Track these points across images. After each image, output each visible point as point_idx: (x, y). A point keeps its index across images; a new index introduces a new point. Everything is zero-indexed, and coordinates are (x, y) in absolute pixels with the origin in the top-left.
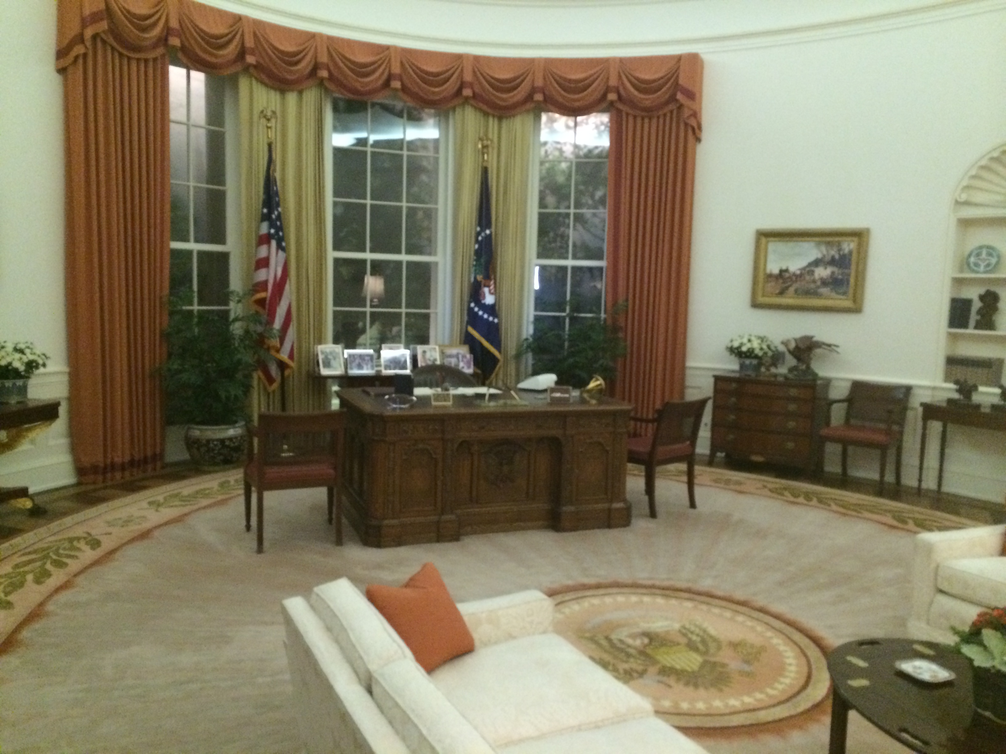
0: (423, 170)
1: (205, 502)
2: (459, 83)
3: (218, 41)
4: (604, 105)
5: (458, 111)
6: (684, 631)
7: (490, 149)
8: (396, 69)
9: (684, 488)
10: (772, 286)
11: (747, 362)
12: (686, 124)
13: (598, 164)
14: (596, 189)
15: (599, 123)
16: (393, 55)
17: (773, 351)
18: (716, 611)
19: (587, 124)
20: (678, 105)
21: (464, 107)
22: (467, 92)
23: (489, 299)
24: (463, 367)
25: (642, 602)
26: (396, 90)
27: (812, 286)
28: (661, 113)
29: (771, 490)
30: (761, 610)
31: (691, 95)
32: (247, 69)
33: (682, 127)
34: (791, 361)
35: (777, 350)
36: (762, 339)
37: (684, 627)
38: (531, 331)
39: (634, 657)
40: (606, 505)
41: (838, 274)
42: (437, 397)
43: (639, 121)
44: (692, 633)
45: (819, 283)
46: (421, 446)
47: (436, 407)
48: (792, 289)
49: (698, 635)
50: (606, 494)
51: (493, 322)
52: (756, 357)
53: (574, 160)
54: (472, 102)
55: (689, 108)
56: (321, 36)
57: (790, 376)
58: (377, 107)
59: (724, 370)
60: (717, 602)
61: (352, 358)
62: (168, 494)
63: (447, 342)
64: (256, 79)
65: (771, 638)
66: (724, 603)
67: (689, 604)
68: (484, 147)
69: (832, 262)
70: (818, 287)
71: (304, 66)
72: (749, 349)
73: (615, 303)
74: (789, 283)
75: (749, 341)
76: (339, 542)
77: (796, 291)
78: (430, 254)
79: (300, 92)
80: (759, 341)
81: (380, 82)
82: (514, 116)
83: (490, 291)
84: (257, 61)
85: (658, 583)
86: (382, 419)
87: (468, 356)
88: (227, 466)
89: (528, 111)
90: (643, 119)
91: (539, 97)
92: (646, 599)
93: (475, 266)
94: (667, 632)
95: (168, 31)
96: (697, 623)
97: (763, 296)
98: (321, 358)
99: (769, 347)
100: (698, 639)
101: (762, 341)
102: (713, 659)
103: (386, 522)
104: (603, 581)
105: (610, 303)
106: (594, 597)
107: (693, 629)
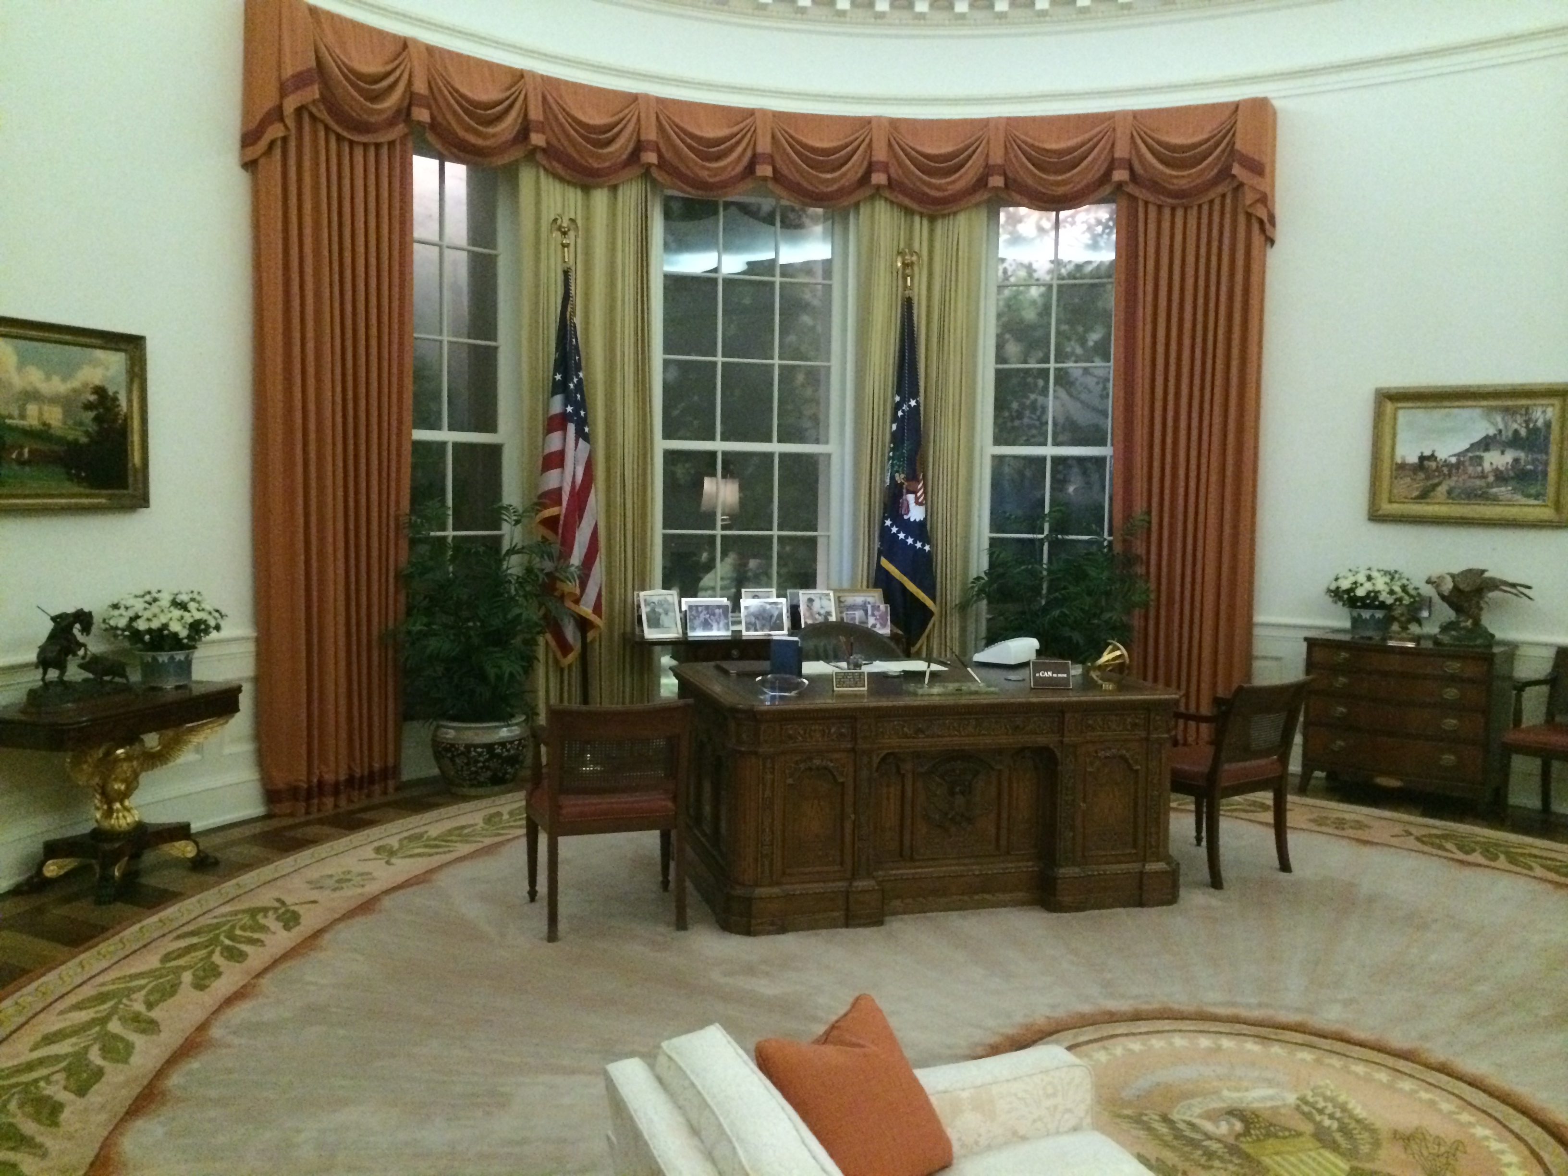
0: (805, 307)
1: (464, 849)
2: (866, 163)
3: (489, 112)
4: (1107, 190)
5: (864, 210)
6: (1306, 1109)
7: (916, 268)
8: (764, 146)
9: (1270, 835)
10: (1406, 486)
11: (1366, 614)
12: (1249, 215)
13: (1093, 285)
14: (1088, 329)
15: (1093, 221)
16: (759, 123)
17: (1411, 596)
18: (1360, 1069)
19: (1073, 223)
20: (1235, 184)
21: (873, 204)
22: (879, 178)
23: (916, 513)
24: (874, 626)
25: (1219, 1049)
26: (765, 179)
27: (1478, 482)
28: (1205, 199)
29: (1418, 839)
30: (1443, 1069)
31: (1258, 168)
32: (531, 155)
33: (1242, 219)
34: (1445, 613)
35: (1419, 595)
36: (1392, 575)
37: (1303, 1100)
38: (985, 565)
39: (1221, 1159)
40: (1135, 867)
41: (1527, 463)
42: (842, 679)
43: (1167, 212)
44: (1321, 1111)
45: (1491, 479)
46: (817, 762)
47: (841, 696)
48: (1442, 489)
49: (1331, 1117)
50: (1135, 846)
51: (922, 549)
52: (1382, 606)
53: (1055, 283)
54: (887, 194)
55: (1253, 188)
56: (646, 97)
57: (1446, 639)
58: (733, 210)
59: (1324, 628)
60: (1357, 1051)
61: (694, 613)
62: (406, 834)
63: (846, 585)
64: (545, 169)
65: (1471, 1125)
66: (1374, 1055)
67: (1306, 1055)
68: (905, 265)
69: (1515, 442)
70: (1490, 486)
71: (621, 146)
72: (1369, 593)
73: (1128, 516)
74: (1436, 481)
75: (1369, 578)
76: (681, 924)
77: (1449, 492)
78: (817, 441)
79: (614, 188)
80: (1387, 579)
81: (739, 168)
82: (955, 214)
83: (917, 499)
84: (548, 143)
85: (1243, 1013)
86: (754, 716)
87: (882, 607)
88: (496, 788)
89: (977, 205)
90: (1173, 209)
91: (997, 181)
92: (1227, 1043)
93: (892, 458)
94: (1275, 1110)
95: (411, 99)
96: (1329, 1093)
97: (1390, 502)
98: (644, 611)
99: (1404, 588)
100: (1335, 1125)
101: (1392, 579)
102: (1368, 1166)
103: (759, 891)
104: (1144, 1007)
105: (1118, 517)
106: (1131, 1038)
107: (1321, 1104)
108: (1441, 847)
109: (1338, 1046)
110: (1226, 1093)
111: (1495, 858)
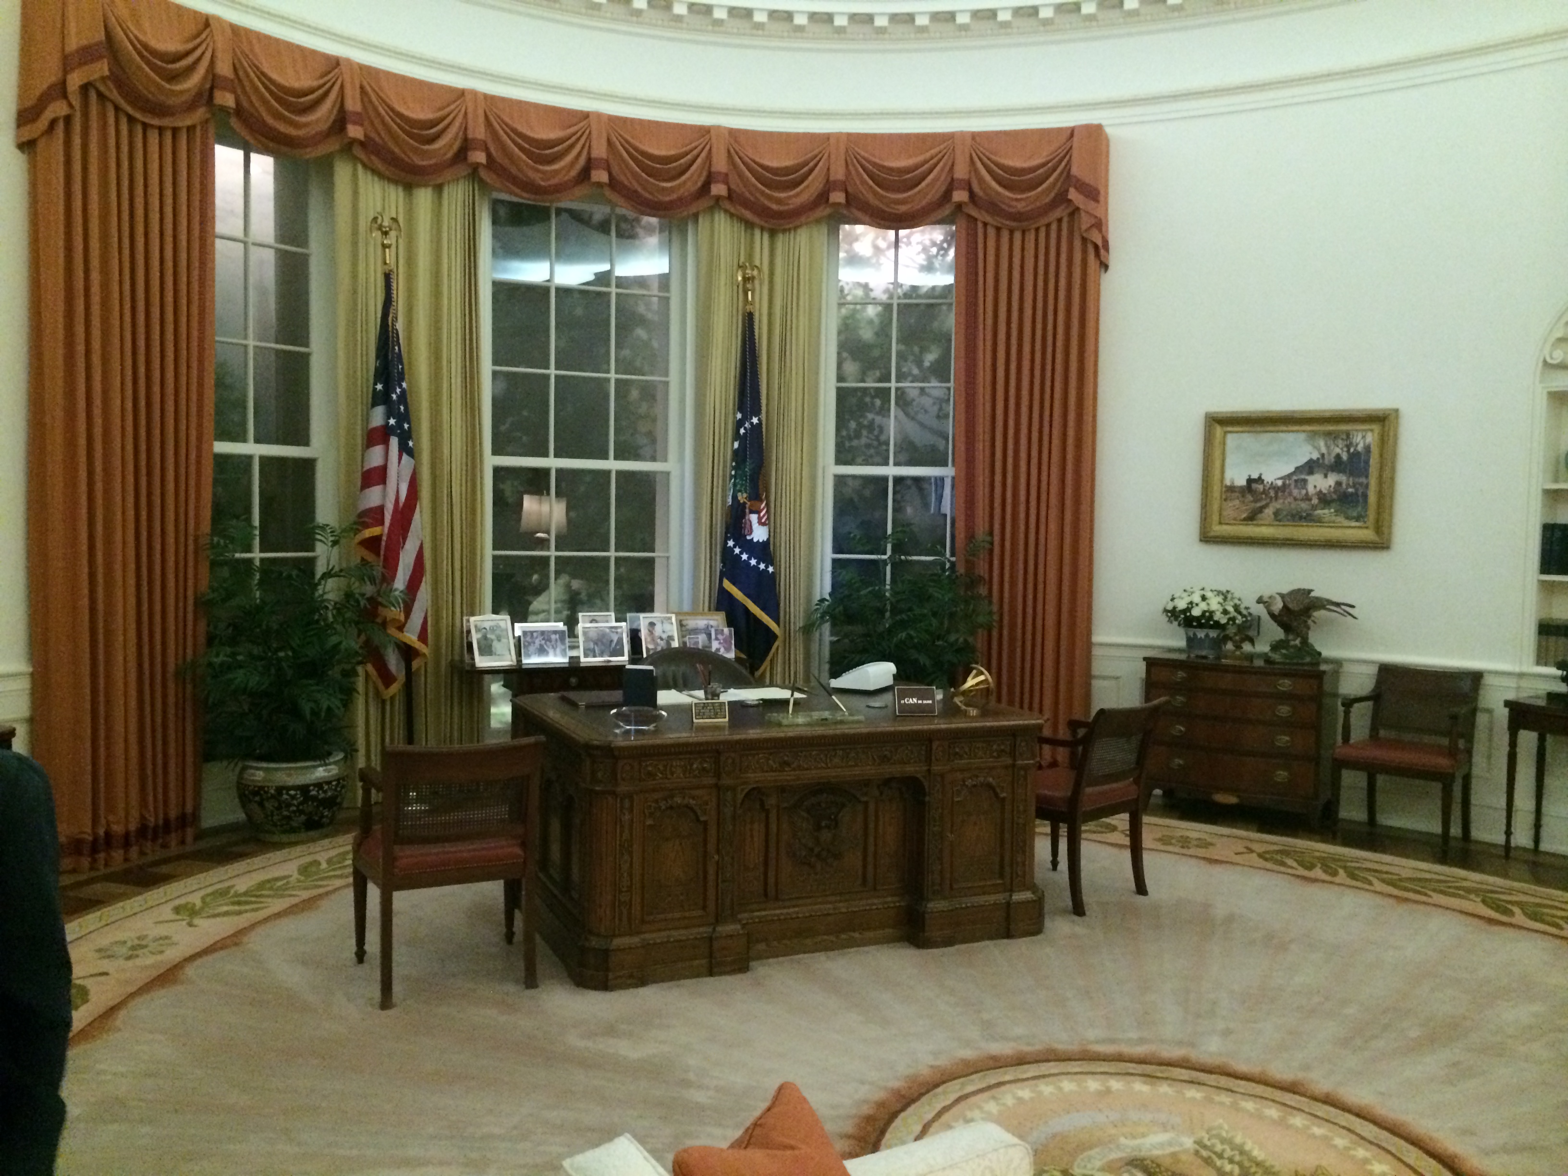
0: (642, 321)
1: (278, 905)
2: (705, 174)
3: (302, 100)
4: (947, 210)
5: (704, 222)
6: (1205, 1153)
7: (757, 282)
8: (600, 151)
10: (1235, 508)
11: (1201, 634)
12: (1084, 240)
13: (931, 306)
14: (924, 350)
15: (928, 243)
16: (594, 127)
17: (1243, 616)
18: (1250, 1105)
19: (909, 244)
20: (1070, 209)
21: (712, 215)
22: (719, 189)
23: (759, 534)
24: (718, 650)
25: (1108, 1091)
26: (599, 185)
27: (1304, 505)
28: (1044, 221)
29: (1260, 856)
30: (1328, 1100)
31: (1094, 194)
32: (348, 148)
33: (1077, 244)
34: (1273, 632)
35: (1250, 614)
36: (1225, 595)
38: (828, 588)
40: (1000, 898)
41: (1348, 485)
42: (702, 709)
43: (1005, 235)
44: (1220, 1156)
45: (1315, 501)
46: (678, 800)
47: (702, 728)
48: (1269, 512)
49: (1231, 1161)
50: (1001, 876)
51: (765, 571)
52: (1217, 625)
53: (895, 302)
54: (727, 205)
55: (1091, 215)
56: (474, 93)
57: (1276, 657)
58: (565, 216)
59: (1159, 647)
61: (528, 639)
62: (210, 890)
63: (686, 607)
64: (365, 166)
65: (1366, 1161)
66: (1260, 1089)
67: (1193, 1093)
68: (746, 279)
69: (1337, 466)
70: (1314, 508)
71: (446, 144)
72: (1204, 612)
73: (971, 536)
74: (1263, 503)
75: (1204, 598)
76: (531, 981)
77: (1276, 514)
78: (654, 459)
79: (439, 189)
80: (1220, 599)
81: (574, 173)
82: (796, 228)
83: (760, 519)
84: (366, 136)
85: (1126, 1050)
86: (609, 752)
87: (726, 630)
88: (312, 833)
89: (818, 221)
90: (1012, 232)
91: (838, 197)
92: (1115, 1084)
93: (735, 477)
94: (1174, 1155)
95: (214, 82)
96: (1224, 1134)
97: (1220, 523)
98: (475, 638)
99: (1236, 608)
100: (1235, 1169)
101: (1225, 599)
103: (617, 942)
104: (1026, 1049)
105: (961, 536)
106: (1019, 1085)
107: (1219, 1148)
108: (1283, 864)
109: (1224, 1081)
110: (1122, 1140)
111: (1335, 874)
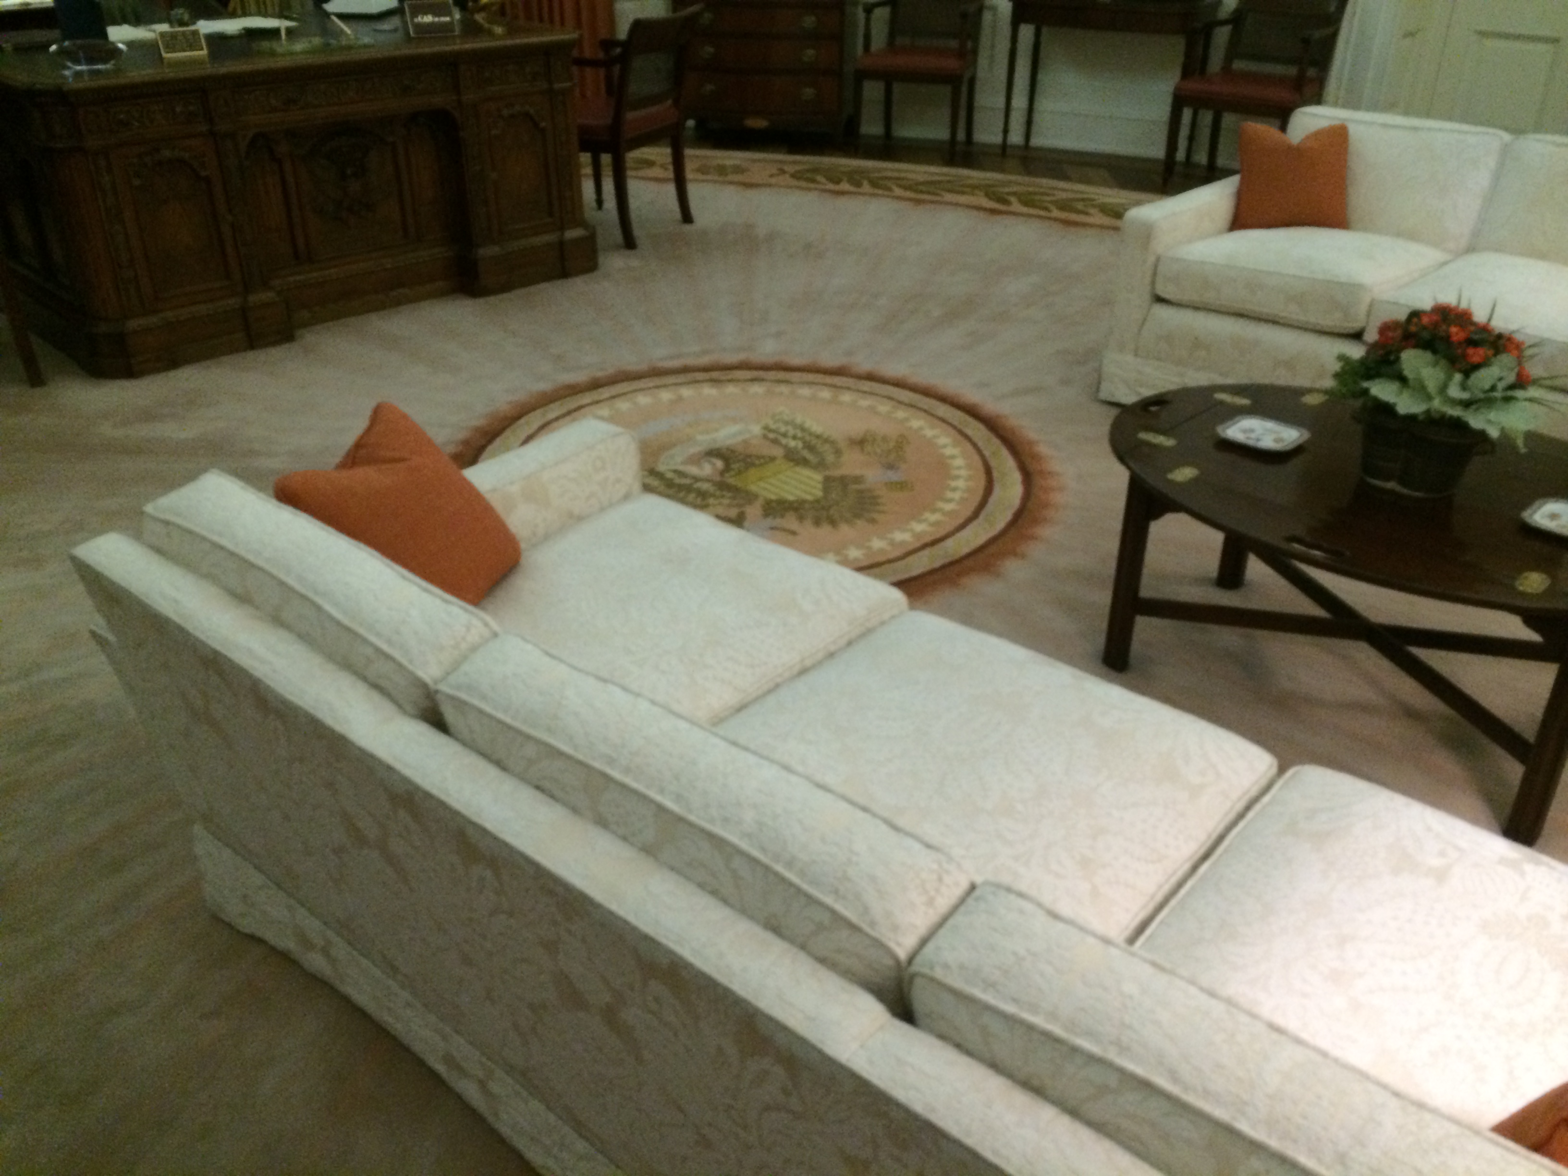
6: (772, 436)
9: (671, 190)
18: (805, 391)
25: (680, 399)
29: (793, 176)
30: (871, 377)
37: (766, 428)
39: (713, 495)
40: (555, 236)
42: (171, 41)
44: (785, 435)
46: (167, 153)
47: (177, 64)
49: (794, 438)
50: (551, 215)
60: (795, 376)
65: (906, 420)
66: (811, 377)
67: (757, 389)
76: (35, 378)
85: (691, 361)
86: (60, 99)
92: (686, 392)
94: (745, 442)
96: (786, 418)
100: (800, 445)
102: (837, 473)
103: (133, 324)
104: (600, 374)
106: (598, 405)
107: (783, 429)
108: (813, 181)
109: (781, 375)
110: (699, 438)
111: (858, 184)
